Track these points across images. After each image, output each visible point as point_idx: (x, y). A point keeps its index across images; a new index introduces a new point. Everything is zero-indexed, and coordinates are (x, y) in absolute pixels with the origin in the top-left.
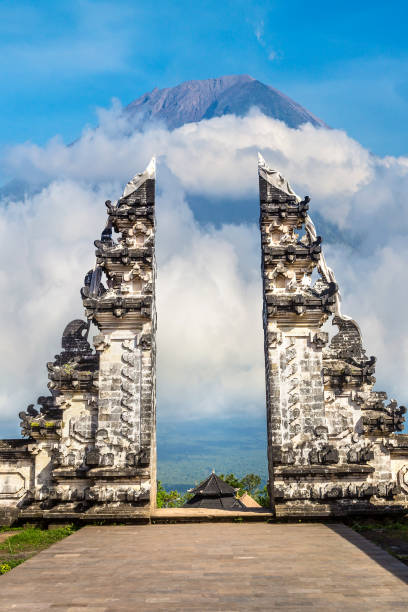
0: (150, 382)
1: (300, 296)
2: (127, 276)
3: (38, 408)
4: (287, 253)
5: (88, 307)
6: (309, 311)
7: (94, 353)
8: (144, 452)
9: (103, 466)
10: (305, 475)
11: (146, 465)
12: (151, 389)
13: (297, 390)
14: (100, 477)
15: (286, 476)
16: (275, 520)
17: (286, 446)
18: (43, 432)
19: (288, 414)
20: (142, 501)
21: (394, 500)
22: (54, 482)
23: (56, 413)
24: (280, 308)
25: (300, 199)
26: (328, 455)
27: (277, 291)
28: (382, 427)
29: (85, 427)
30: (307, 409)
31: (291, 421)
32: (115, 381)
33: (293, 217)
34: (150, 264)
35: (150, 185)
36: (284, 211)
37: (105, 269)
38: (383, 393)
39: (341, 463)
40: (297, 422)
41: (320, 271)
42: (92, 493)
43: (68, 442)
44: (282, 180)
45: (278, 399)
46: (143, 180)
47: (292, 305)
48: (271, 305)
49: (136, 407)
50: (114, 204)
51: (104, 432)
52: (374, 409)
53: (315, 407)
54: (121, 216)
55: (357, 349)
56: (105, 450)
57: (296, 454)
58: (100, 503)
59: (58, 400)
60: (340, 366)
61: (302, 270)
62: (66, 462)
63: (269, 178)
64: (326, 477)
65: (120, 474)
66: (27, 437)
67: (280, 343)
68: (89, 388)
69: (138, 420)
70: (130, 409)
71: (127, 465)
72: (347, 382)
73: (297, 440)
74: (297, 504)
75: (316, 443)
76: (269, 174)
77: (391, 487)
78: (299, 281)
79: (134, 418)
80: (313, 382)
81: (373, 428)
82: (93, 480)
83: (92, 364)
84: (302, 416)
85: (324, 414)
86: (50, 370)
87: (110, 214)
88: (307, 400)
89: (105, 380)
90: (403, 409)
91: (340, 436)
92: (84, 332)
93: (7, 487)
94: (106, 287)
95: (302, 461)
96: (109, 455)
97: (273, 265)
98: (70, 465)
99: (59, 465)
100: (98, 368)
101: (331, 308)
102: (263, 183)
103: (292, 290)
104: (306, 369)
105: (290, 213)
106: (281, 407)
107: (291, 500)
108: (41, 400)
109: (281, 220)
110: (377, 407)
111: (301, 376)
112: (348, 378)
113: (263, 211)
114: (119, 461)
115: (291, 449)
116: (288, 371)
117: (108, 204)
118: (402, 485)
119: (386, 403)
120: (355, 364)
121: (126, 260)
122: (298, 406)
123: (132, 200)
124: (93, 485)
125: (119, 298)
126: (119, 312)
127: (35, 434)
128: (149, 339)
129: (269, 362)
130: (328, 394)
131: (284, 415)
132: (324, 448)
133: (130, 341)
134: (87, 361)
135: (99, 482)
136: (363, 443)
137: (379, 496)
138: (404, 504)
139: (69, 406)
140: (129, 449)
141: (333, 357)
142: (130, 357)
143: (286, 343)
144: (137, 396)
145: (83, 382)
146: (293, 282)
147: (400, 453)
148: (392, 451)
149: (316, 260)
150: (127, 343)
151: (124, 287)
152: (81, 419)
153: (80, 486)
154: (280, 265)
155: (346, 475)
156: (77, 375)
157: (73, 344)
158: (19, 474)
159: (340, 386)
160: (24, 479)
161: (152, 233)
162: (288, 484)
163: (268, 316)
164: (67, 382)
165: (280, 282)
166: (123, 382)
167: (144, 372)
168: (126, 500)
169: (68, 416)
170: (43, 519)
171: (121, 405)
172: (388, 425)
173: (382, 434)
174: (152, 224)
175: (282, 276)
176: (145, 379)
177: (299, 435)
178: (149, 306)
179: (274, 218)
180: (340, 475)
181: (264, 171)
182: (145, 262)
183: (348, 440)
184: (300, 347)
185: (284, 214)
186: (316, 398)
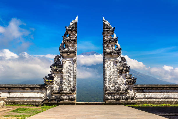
0: (76, 71)
1: (112, 51)
2: (70, 45)
3: (48, 77)
4: (110, 41)
5: (61, 52)
6: (114, 55)
7: (62, 64)
8: (74, 87)
9: (64, 91)
10: (113, 93)
11: (75, 91)
13: (111, 73)
14: (63, 93)
15: (108, 93)
16: (106, 104)
17: (108, 86)
18: (49, 82)
19: (109, 79)
20: (74, 99)
21: (133, 100)
22: (52, 95)
23: (52, 78)
24: (108, 54)
25: (112, 28)
26: (118, 89)
27: (107, 50)
28: (131, 82)
29: (59, 81)
30: (113, 78)
31: (110, 81)
32: (67, 70)
33: (111, 32)
34: (76, 42)
36: (109, 30)
37: (64, 43)
38: (131, 75)
39: (121, 91)
40: (111, 81)
41: (117, 45)
42: (61, 97)
43: (55, 85)
44: (108, 23)
45: (107, 75)
46: (75, 22)
47: (110, 53)
48: (105, 53)
49: (72, 77)
50: (68, 27)
51: (64, 82)
52: (129, 78)
54: (69, 30)
55: (126, 64)
56: (65, 87)
57: (111, 89)
58: (63, 100)
59: (53, 75)
60: (121, 68)
61: (113, 45)
62: (55, 90)
63: (105, 23)
64: (118, 94)
65: (68, 93)
66: (45, 84)
67: (107, 62)
68: (61, 72)
69: (73, 80)
70: (71, 77)
71: (70, 91)
72: (123, 72)
73: (111, 85)
74: (111, 100)
75: (116, 86)
77: (133, 97)
78: (112, 47)
79: (71, 79)
80: (115, 72)
81: (129, 83)
82: (61, 94)
83: (62, 66)
84: (112, 80)
85: (118, 79)
86: (51, 67)
87: (66, 30)
88: (114, 76)
89: (65, 70)
90: (136, 78)
91: (121, 85)
92: (59, 59)
93: (40, 96)
94: (65, 48)
95: (112, 90)
97: (106, 43)
99: (53, 91)
100: (63, 67)
101: (120, 54)
103: (110, 50)
104: (114, 68)
105: (110, 31)
106: (107, 77)
107: (109, 99)
108: (49, 75)
109: (108, 33)
110: (130, 78)
111: (112, 70)
112: (123, 71)
113: (104, 30)
114: (68, 90)
115: (109, 87)
116: (109, 69)
117: (66, 27)
118: (135, 97)
119: (132, 77)
120: (125, 68)
121: (70, 41)
122: (111, 77)
123: (72, 27)
124: (62, 95)
125: (68, 50)
126: (68, 54)
127: (47, 83)
128: (76, 60)
129: (105, 66)
130: (118, 75)
131: (108, 79)
132: (117, 87)
133: (71, 61)
134: (60, 66)
135: (63, 95)
136: (127, 86)
137: (130, 99)
138: (136, 101)
139: (55, 76)
140: (70, 87)
141: (120, 66)
142: (71, 65)
143: (109, 62)
144: (72, 74)
145: (59, 70)
146: (111, 48)
147: (135, 89)
148: (133, 88)
149: (116, 42)
150: (70, 61)
151: (70, 48)
152: (59, 80)
153: (58, 96)
154: (108, 43)
155: (122, 93)
156: (58, 69)
157: (57, 61)
158: (43, 93)
159: (121, 73)
160: (44, 94)
161: (76, 35)
162: (109, 96)
163: (105, 55)
164: (55, 70)
165: (108, 47)
166: (69, 71)
167: (75, 68)
168: (70, 99)
169: (55, 79)
170: (49, 103)
171: (69, 76)
172: (132, 82)
173: (131, 84)
174: (77, 33)
175: (108, 46)
176: (74, 70)
177: (112, 84)
178: (76, 52)
179: (107, 32)
180: (121, 94)
181: (104, 21)
182: (75, 42)
183: (123, 86)
184: (112, 63)
185: (109, 31)
186: (116, 75)
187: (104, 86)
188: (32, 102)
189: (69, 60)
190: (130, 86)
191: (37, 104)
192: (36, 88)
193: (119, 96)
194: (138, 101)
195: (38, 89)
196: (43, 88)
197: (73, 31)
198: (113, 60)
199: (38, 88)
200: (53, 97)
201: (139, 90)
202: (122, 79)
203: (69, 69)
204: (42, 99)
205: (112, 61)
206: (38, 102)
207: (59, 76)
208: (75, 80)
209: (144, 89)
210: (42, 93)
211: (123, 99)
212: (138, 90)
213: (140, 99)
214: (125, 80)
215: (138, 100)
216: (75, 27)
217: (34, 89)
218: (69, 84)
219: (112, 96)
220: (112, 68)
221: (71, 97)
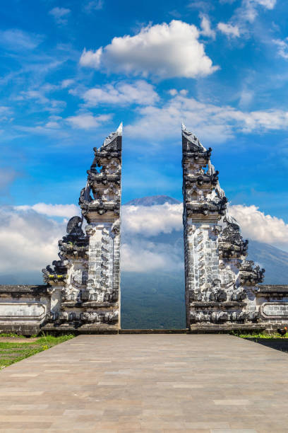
0: (118, 252)
1: (206, 205)
2: (106, 192)
3: (53, 267)
4: (199, 180)
5: (83, 209)
6: (211, 214)
8: (115, 292)
9: (91, 301)
10: (207, 307)
11: (116, 300)
12: (119, 256)
13: (204, 259)
14: (89, 306)
15: (197, 307)
16: (190, 332)
17: (197, 290)
18: (56, 280)
19: (198, 272)
20: (114, 321)
21: (257, 322)
22: (63, 310)
23: (63, 270)
24: (195, 211)
25: (205, 150)
26: (220, 296)
27: (193, 203)
28: (252, 280)
29: (79, 278)
30: (209, 270)
31: (201, 276)
32: (98, 251)
33: (202, 160)
34: (119, 185)
35: (119, 139)
36: (197, 156)
37: (91, 187)
38: (252, 262)
39: (228, 300)
40: (203, 277)
41: (217, 191)
42: (85, 316)
43: (71, 287)
44: (195, 139)
45: (192, 264)
46: (115, 136)
47: (201, 210)
48: (189, 209)
49: (110, 267)
50: (99, 150)
51: (92, 281)
52: (246, 270)
53: (214, 268)
54: (102, 157)
55: (238, 236)
56: (92, 292)
57: (202, 295)
58: (90, 322)
59: (65, 262)
60: (228, 245)
61: (207, 190)
62: (69, 298)
63: (188, 137)
64: (220, 309)
65: (101, 305)
66: (46, 284)
67: (194, 231)
68: (83, 255)
69: (111, 274)
70: (106, 268)
71: (104, 301)
72: (232, 255)
73: (203, 287)
74: (203, 324)
75: (214, 289)
76: (189, 135)
77: (256, 314)
78: (205, 196)
79: (109, 273)
80: (213, 254)
81: (246, 281)
82: (85, 309)
83: (85, 242)
84: (206, 274)
85: (219, 272)
86: (60, 245)
87: (96, 155)
88: (210, 264)
89: (92, 251)
90: (263, 270)
91: (228, 285)
92: (79, 224)
93: (34, 313)
94: (93, 197)
95: (206, 299)
96: (95, 294)
97: (190, 187)
98: (72, 300)
99: (65, 300)
100: (88, 244)
101: (224, 212)
102: (185, 140)
103: (201, 201)
104: (209, 247)
105: (200, 157)
106: (194, 267)
107: (199, 321)
108: (54, 263)
109: (196, 161)
110: (248, 269)
111: (206, 250)
112: (233, 252)
113: (185, 156)
114: (100, 298)
115: (199, 292)
116: (198, 248)
117: (95, 149)
118: (262, 314)
119: (254, 267)
120: (237, 245)
121: (105, 182)
122: (204, 268)
123: (109, 148)
124: (85, 311)
125: (101, 204)
126: (101, 212)
127: (51, 282)
128: (119, 227)
129: (188, 242)
130: (221, 261)
131: (196, 273)
132: (219, 291)
133: (107, 229)
134: (81, 240)
135: (89, 310)
136: (241, 289)
137: (249, 320)
138: (263, 324)
139: (71, 266)
140: (106, 291)
141: (224, 241)
142: (107, 238)
143: (197, 232)
144: (111, 260)
145: (79, 252)
146: (202, 197)
147: (261, 295)
148: (257, 294)
149: (215, 185)
150: (105, 230)
151: (104, 198)
152: (79, 274)
153: (77, 312)
154: (194, 186)
155: (231, 307)
156: (77, 248)
157: (74, 231)
158: (41, 305)
159: (228, 257)
160: (44, 307)
161: (120, 167)
162: (198, 312)
163: (187, 215)
164: (70, 252)
165: (194, 197)
166: (104, 252)
167: (116, 247)
168: (104, 321)
169: (71, 272)
170: (57, 331)
171: (102, 265)
172: (255, 279)
173: (251, 285)
174: (120, 162)
175: (195, 193)
176: (115, 251)
177: (204, 284)
178: (118, 209)
179: (191, 160)
180: (228, 307)
181: (185, 133)
182: (116, 183)
183: (232, 288)
184: (205, 234)
185: (197, 158)
186: (214, 264)
187: (187, 289)
188: (17, 327)
189: (102, 226)
190: (249, 288)
191: (26, 333)
192: (25, 293)
193: (222, 313)
194: (269, 326)
195: (30, 296)
196: (41, 294)
197: (113, 157)
198: (208, 226)
199: (30, 293)
200: (66, 314)
201: (271, 299)
202: (230, 272)
203: (102, 248)
204: (40, 320)
205: (205, 229)
206: (31, 327)
207: (80, 265)
208: (117, 276)
209: (283, 297)
210: (39, 305)
211: (232, 320)
212: (267, 299)
213: (274, 319)
214: (236, 274)
215: (269, 322)
216: (115, 149)
217: (21, 297)
218: (102, 283)
219: (205, 313)
220: (205, 246)
221: (107, 315)
